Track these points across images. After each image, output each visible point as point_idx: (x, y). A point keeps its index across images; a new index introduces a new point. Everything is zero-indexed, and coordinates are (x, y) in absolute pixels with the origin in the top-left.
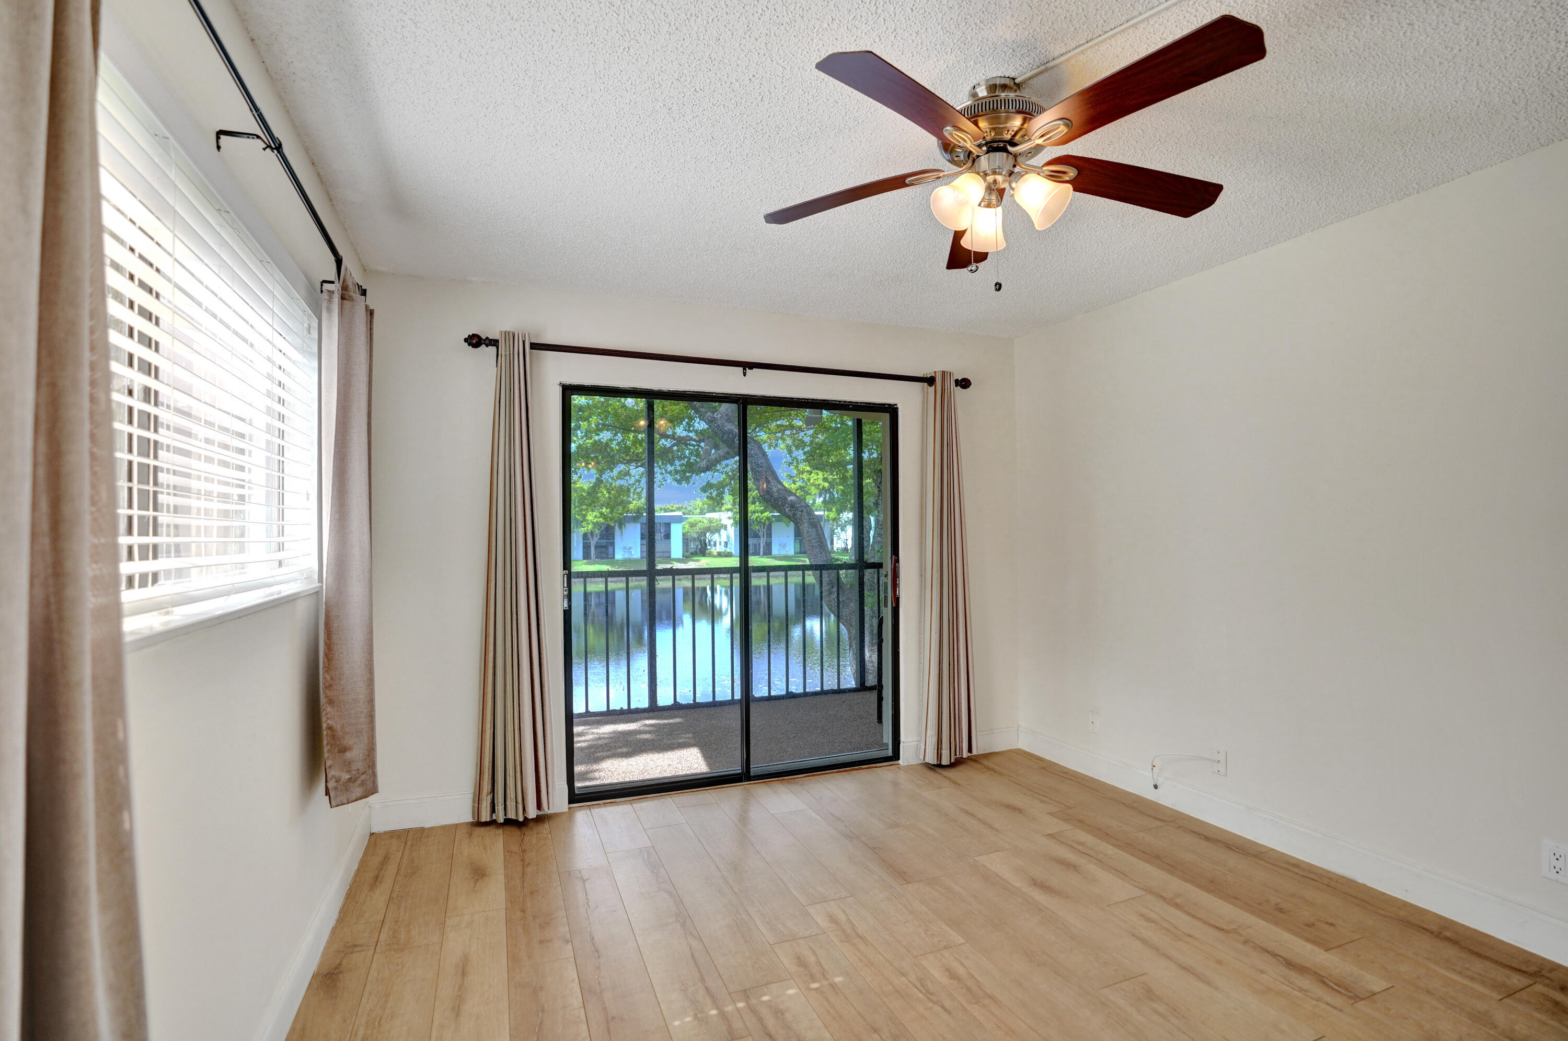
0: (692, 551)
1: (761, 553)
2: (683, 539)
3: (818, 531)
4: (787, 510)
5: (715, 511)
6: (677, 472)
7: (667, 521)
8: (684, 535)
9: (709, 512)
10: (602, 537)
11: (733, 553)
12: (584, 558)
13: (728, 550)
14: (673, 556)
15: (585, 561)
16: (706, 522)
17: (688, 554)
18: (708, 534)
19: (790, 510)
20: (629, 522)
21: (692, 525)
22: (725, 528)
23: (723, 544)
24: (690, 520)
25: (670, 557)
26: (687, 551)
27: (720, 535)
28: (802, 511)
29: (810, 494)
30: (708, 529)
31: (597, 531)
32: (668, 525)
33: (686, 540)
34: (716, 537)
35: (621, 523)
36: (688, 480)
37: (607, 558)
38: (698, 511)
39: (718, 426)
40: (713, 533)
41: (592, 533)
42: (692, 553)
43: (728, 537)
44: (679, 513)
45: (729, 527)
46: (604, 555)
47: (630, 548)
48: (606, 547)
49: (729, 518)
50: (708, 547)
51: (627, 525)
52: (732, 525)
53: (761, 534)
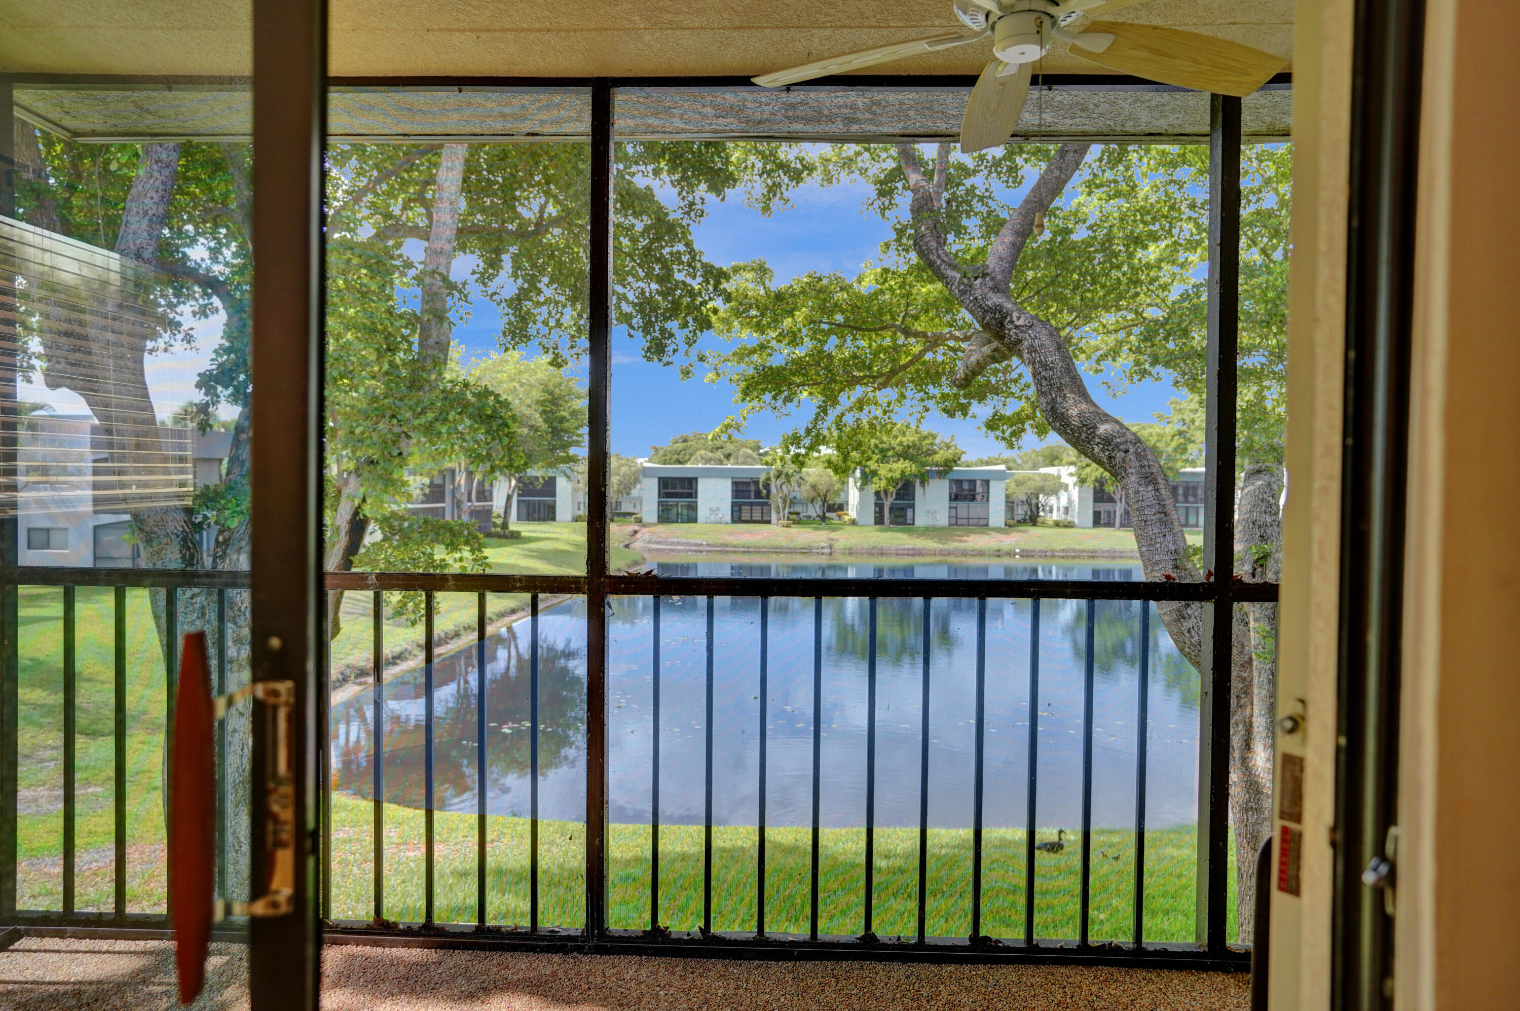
0: (1020, 518)
1: (1117, 524)
2: (1007, 502)
3: (1157, 490)
4: (1096, 449)
5: (1053, 465)
6: (944, 397)
7: (986, 478)
8: (1007, 496)
9: (1045, 466)
10: (899, 496)
11: (1076, 521)
12: (876, 523)
13: (1069, 519)
14: (992, 523)
15: (877, 527)
16: (1038, 479)
17: (1012, 522)
18: (1041, 496)
19: (1103, 450)
20: (933, 478)
21: (1019, 484)
22: (1066, 487)
23: (1062, 510)
24: (1016, 477)
25: (987, 525)
26: (1013, 519)
27: (1058, 499)
28: (1127, 451)
29: (1193, 442)
30: (1042, 490)
31: (891, 489)
32: (987, 483)
33: (1010, 504)
34: (1053, 500)
35: (924, 478)
36: (964, 410)
37: (905, 523)
38: (1030, 464)
39: (976, 299)
40: (1048, 494)
41: (886, 491)
42: (1019, 522)
43: (1070, 500)
44: (1002, 467)
45: (1071, 487)
46: (901, 520)
47: (935, 512)
48: (903, 509)
49: (1071, 475)
50: (1041, 514)
51: (931, 481)
52: (1075, 484)
53: (1117, 497)
